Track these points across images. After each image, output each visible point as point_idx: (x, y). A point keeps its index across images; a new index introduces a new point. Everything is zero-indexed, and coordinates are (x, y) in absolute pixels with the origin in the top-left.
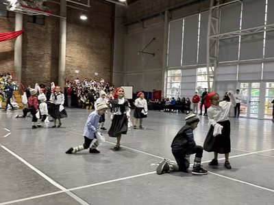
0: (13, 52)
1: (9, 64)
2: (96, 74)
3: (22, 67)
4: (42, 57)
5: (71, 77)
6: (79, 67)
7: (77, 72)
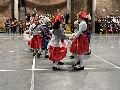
0: (66, 2)
1: (65, 9)
2: (117, 11)
3: (71, 11)
4: (82, 3)
5: (100, 14)
6: (105, 7)
7: (104, 10)
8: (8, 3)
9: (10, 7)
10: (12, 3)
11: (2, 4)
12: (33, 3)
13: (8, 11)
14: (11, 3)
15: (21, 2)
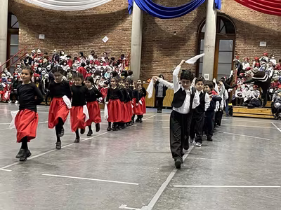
8: (189, 29)
9: (193, 38)
10: (198, 26)
11: (171, 32)
12: (257, 27)
13: (186, 51)
14: (196, 27)
15: (222, 23)
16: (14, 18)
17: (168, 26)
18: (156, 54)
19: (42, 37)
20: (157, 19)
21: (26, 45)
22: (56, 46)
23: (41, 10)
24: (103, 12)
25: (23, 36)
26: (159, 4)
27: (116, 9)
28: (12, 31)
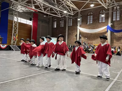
16: (80, 35)
17: (118, 35)
18: (115, 41)
19: (86, 39)
20: (115, 33)
21: (83, 41)
22: (89, 40)
23: (86, 33)
24: (101, 32)
25: (82, 39)
26: (115, 29)
27: (104, 31)
28: (80, 38)
